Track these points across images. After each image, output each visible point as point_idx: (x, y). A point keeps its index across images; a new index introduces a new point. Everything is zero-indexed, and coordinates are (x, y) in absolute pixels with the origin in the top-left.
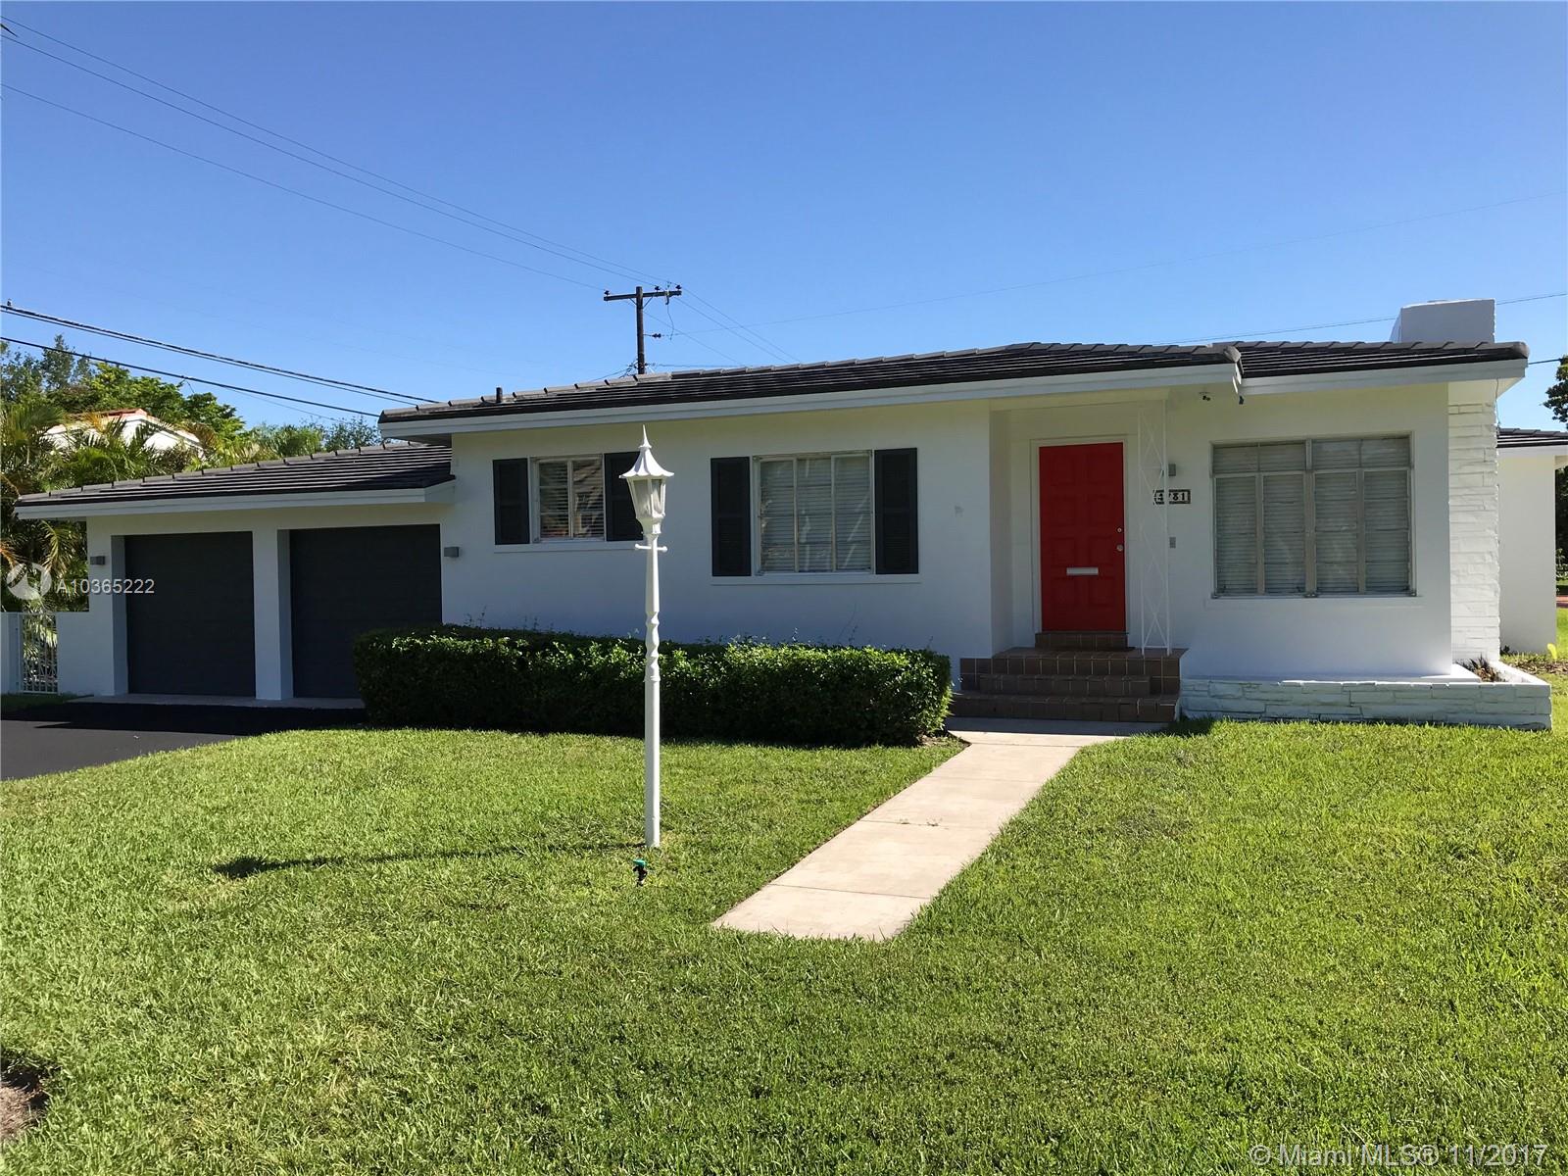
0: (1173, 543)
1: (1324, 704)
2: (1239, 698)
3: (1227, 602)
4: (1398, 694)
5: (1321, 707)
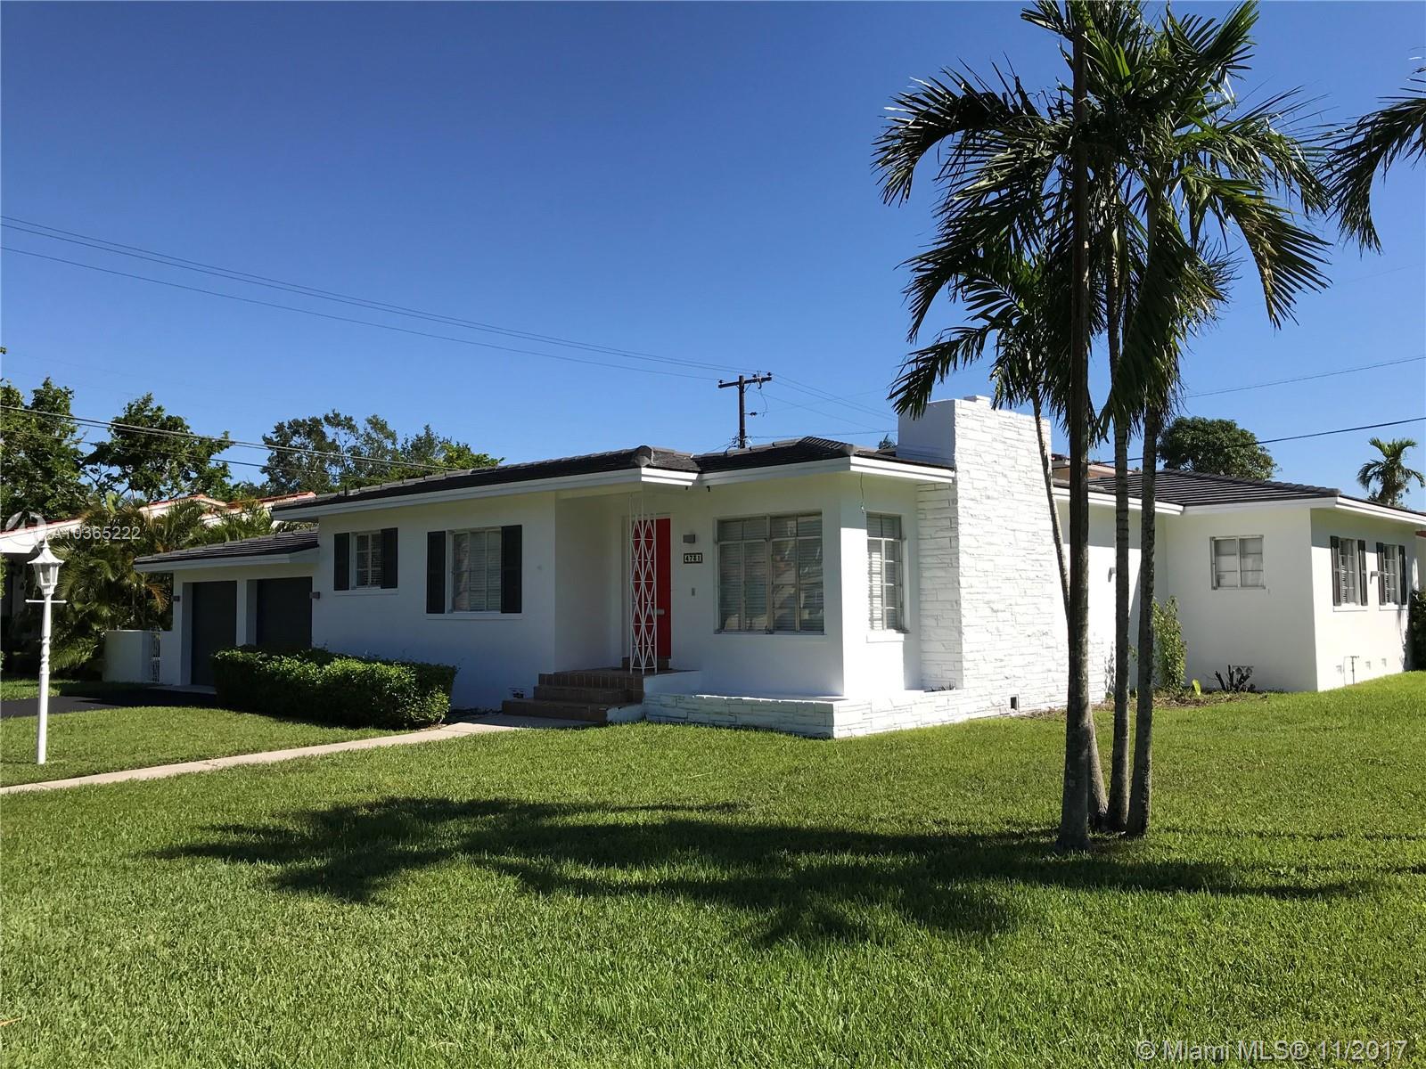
0: (693, 593)
1: (717, 713)
2: (673, 707)
3: (724, 636)
4: (754, 707)
5: (716, 716)
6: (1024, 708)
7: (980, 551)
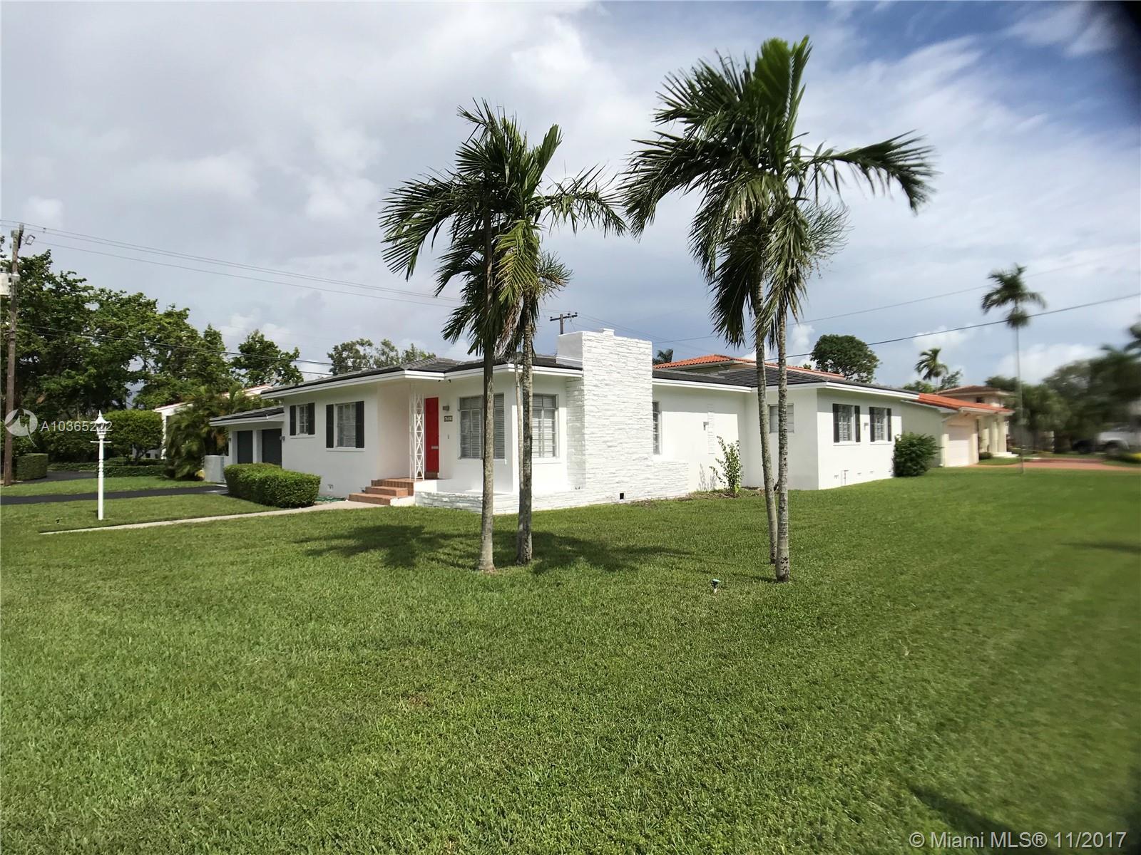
0: (449, 438)
6: (628, 499)
7: (600, 414)
